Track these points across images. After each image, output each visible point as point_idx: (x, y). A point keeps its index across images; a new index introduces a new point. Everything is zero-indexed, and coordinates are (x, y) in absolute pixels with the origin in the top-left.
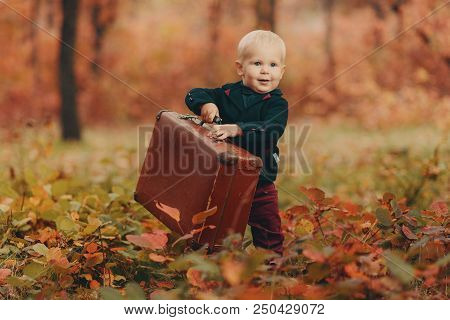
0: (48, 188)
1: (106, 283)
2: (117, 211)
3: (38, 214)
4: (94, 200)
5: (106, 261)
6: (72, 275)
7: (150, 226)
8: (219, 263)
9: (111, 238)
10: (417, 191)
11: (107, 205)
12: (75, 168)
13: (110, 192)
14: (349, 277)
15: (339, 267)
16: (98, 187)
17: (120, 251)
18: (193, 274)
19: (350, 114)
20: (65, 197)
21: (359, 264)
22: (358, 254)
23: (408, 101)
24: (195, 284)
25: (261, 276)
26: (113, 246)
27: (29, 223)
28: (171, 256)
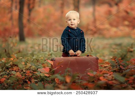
0: (16, 55)
1: (32, 82)
2: (35, 62)
3: (13, 62)
4: (29, 59)
5: (32, 76)
6: (23, 80)
7: (45, 66)
8: (64, 77)
9: (34, 69)
10: (125, 56)
11: (32, 60)
12: (23, 49)
13: (33, 56)
14: (101, 80)
15: (98, 77)
16: (29, 55)
17: (36, 73)
18: (57, 80)
19: (100, 34)
20: (21, 58)
21: (104, 77)
22: (104, 74)
23: (121, 30)
24: (57, 82)
25: (76, 80)
26: (34, 72)
27: (10, 65)
28: (50, 74)
